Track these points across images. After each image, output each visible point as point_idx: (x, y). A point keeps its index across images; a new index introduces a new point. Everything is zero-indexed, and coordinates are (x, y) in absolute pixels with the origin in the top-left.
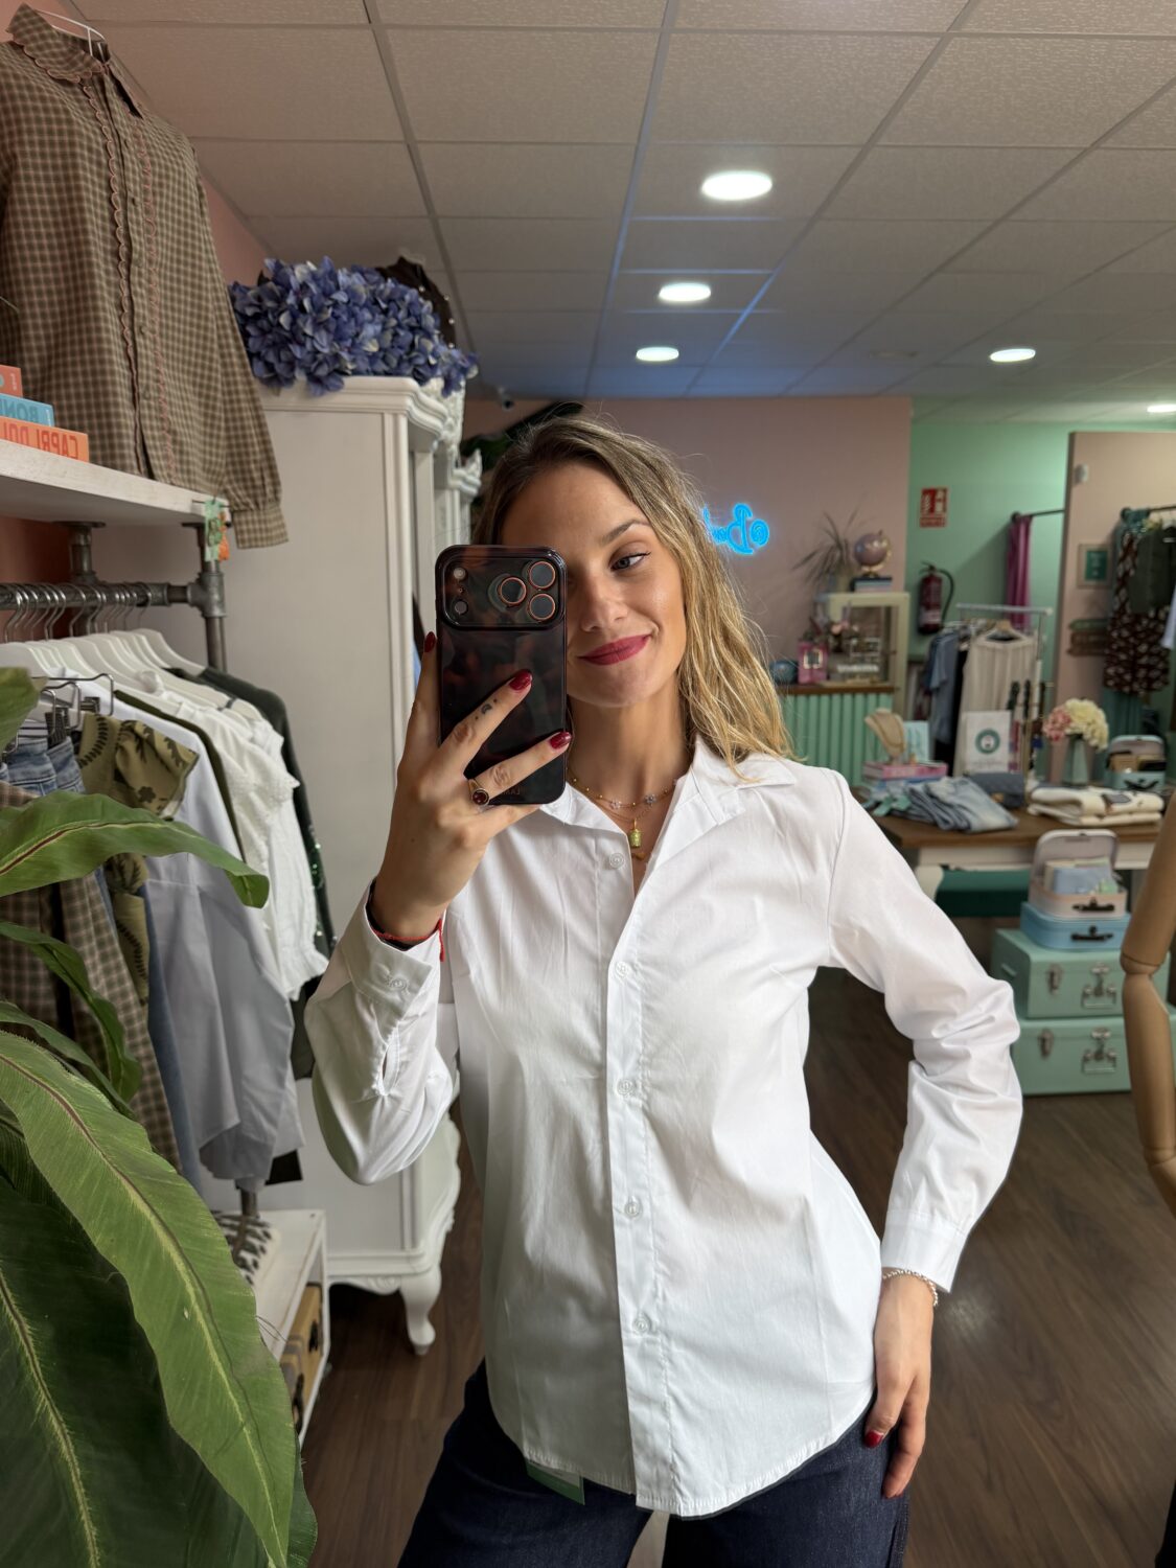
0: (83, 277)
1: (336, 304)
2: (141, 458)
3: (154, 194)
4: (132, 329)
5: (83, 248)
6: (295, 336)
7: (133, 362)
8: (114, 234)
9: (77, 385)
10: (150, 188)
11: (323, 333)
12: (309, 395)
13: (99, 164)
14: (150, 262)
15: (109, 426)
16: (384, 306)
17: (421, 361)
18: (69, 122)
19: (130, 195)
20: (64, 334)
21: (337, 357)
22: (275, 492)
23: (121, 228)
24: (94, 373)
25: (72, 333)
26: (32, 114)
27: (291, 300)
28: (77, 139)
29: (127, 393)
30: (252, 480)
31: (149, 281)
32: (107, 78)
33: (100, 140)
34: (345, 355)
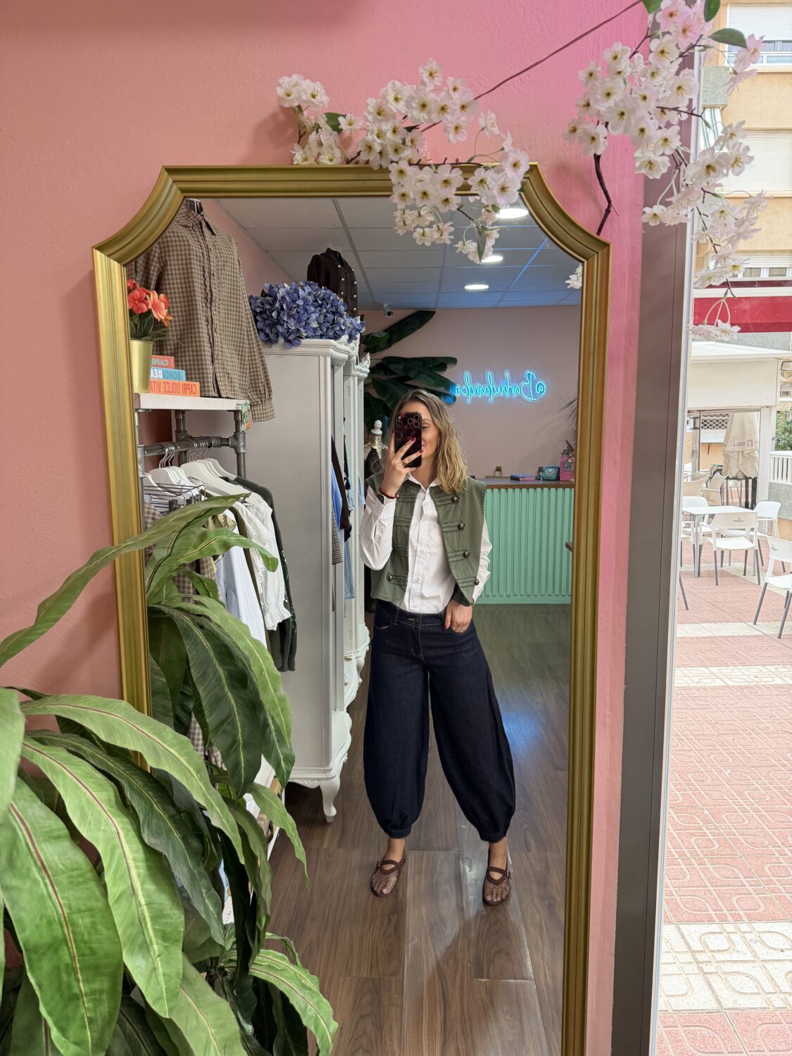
0: (193, 310)
1: (298, 306)
2: (215, 386)
3: (221, 270)
4: (212, 330)
5: (193, 298)
6: (279, 322)
7: (212, 345)
8: (205, 290)
9: (189, 356)
10: (220, 268)
11: (292, 319)
12: (284, 347)
13: (200, 261)
14: (220, 300)
15: (203, 373)
16: (320, 302)
17: (338, 328)
18: (189, 245)
19: (212, 272)
20: (184, 334)
21: (298, 330)
22: (270, 395)
23: (208, 288)
24: (197, 351)
25: (187, 334)
26: (174, 244)
27: (277, 305)
28: (191, 252)
29: (210, 358)
30: (260, 391)
31: (219, 308)
32: (203, 222)
33: (200, 251)
34: (302, 330)
